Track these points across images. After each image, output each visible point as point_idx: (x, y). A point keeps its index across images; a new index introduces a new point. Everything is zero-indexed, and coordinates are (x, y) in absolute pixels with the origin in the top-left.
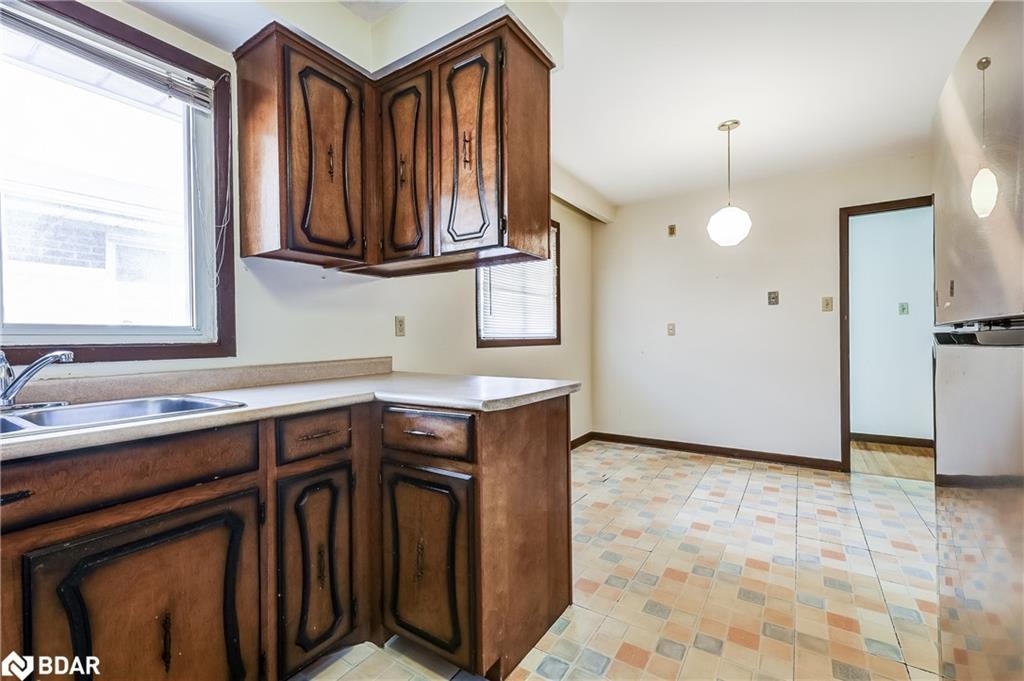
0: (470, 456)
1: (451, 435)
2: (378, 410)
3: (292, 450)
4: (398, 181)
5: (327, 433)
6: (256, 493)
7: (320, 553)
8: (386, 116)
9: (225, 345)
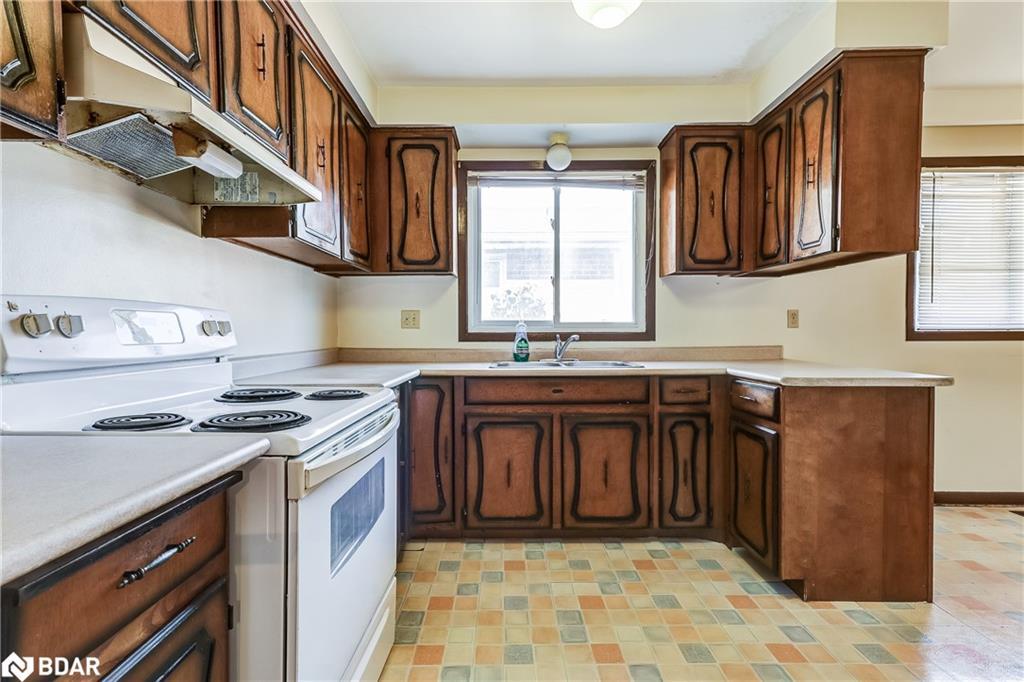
0: (775, 418)
1: (765, 401)
2: (730, 383)
3: (669, 397)
4: (766, 203)
5: (692, 391)
6: (648, 417)
7: (685, 465)
8: (760, 153)
9: (649, 334)
